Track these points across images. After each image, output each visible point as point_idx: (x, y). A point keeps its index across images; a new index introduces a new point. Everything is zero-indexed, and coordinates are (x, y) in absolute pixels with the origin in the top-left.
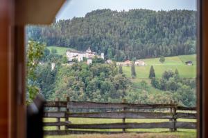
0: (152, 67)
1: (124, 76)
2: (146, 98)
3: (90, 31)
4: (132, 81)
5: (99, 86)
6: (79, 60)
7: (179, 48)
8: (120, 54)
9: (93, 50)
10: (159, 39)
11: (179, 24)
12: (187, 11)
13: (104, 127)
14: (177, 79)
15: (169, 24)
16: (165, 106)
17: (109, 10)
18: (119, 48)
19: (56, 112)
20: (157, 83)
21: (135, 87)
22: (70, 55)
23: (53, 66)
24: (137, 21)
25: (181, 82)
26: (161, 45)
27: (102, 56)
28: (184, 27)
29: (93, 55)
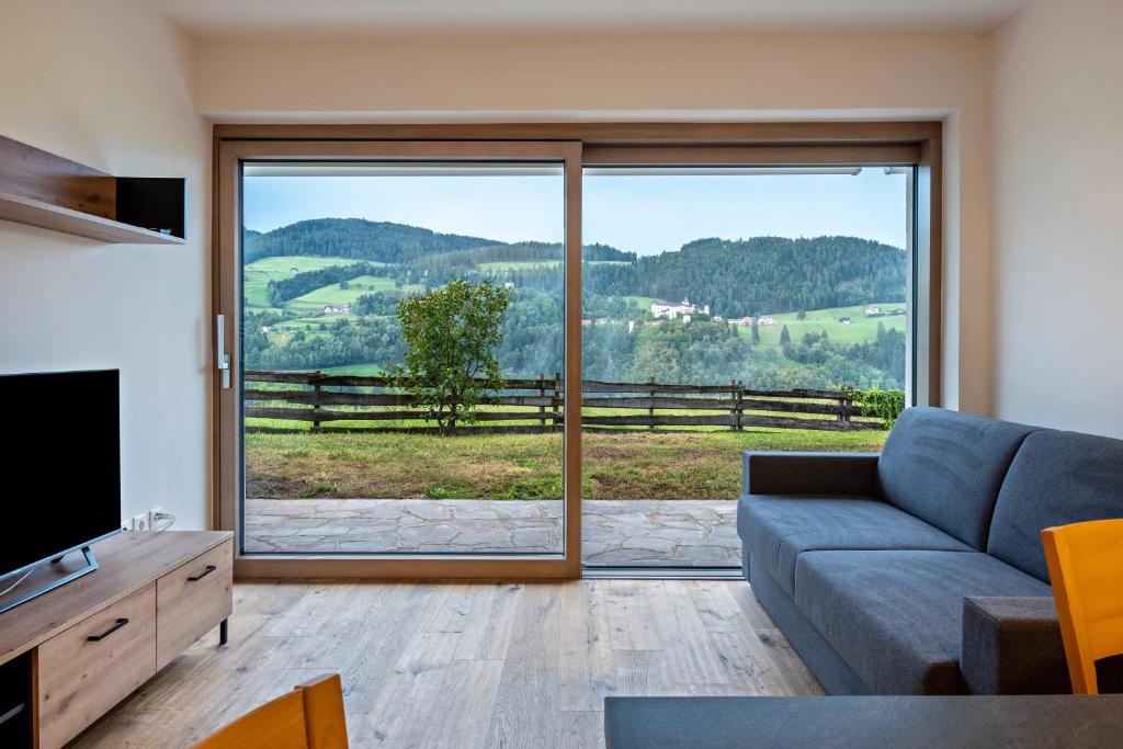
0: (785, 327)
1: (740, 340)
2: (776, 374)
3: (688, 272)
4: (753, 348)
5: (701, 355)
6: (671, 317)
7: (829, 296)
8: (734, 307)
9: (692, 301)
10: (797, 284)
11: (830, 259)
12: (843, 238)
13: (618, 421)
14: (826, 346)
15: (813, 260)
16: (723, 389)
17: (718, 239)
18: (733, 299)
19: (537, 397)
20: (793, 351)
21: (757, 358)
22: (657, 310)
23: (631, 325)
24: (761, 255)
25: (832, 350)
26: (800, 291)
27: (707, 310)
28: (837, 264)
29: (692, 309)
